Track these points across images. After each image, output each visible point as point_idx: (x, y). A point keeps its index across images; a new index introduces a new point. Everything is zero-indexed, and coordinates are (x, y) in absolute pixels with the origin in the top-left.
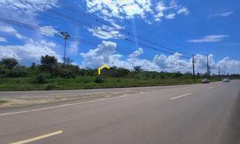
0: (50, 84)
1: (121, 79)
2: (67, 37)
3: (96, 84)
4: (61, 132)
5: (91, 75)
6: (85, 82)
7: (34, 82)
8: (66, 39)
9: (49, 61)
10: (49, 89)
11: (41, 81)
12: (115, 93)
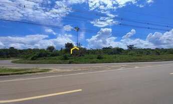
0: (71, 60)
1: (117, 55)
2: (78, 29)
3: (98, 60)
4: (81, 90)
5: (94, 54)
6: (91, 59)
7: (63, 59)
8: (77, 31)
9: (69, 46)
10: (70, 63)
11: (66, 58)
12: (113, 67)
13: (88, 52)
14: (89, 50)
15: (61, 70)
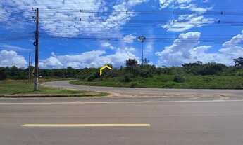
0: (134, 83)
2: (144, 39)
4: (148, 125)
5: (168, 74)
6: (163, 81)
7: (123, 81)
8: (143, 42)
9: (131, 63)
10: (133, 86)
11: (127, 80)
13: (159, 71)
14: (160, 69)
15: (121, 95)
